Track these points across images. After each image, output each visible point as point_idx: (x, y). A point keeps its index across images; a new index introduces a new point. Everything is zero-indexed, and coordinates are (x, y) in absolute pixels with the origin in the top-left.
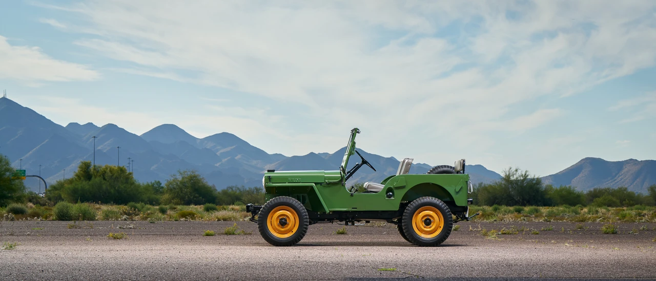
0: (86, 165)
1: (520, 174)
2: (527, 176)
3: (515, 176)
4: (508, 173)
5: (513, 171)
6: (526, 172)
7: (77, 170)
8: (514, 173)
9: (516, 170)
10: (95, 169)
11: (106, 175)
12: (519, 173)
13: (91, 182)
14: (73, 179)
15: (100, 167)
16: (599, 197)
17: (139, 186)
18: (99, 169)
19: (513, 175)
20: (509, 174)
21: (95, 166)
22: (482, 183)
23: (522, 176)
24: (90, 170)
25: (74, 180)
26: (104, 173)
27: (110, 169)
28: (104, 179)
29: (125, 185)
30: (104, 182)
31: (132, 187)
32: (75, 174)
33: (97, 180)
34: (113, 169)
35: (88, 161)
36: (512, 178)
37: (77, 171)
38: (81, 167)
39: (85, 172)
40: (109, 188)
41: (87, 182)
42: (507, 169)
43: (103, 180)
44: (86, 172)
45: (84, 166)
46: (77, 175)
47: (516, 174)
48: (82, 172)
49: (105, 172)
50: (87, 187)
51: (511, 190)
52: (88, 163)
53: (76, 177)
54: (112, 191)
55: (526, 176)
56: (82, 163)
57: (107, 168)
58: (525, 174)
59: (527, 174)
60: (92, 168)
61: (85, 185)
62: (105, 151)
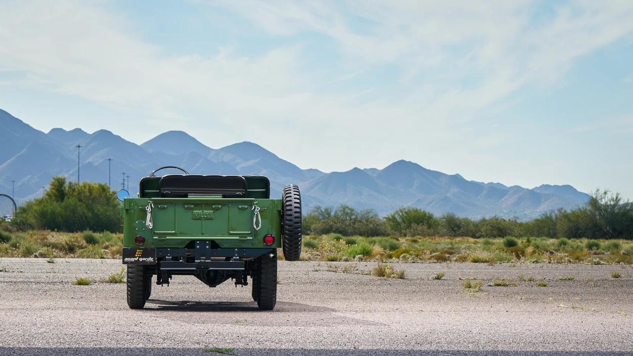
0: (59, 182)
2: (619, 200)
3: (604, 201)
4: (594, 196)
5: (601, 193)
6: (618, 194)
7: (48, 188)
8: (603, 195)
9: (605, 193)
10: (70, 187)
11: (82, 194)
12: (609, 196)
13: (62, 204)
14: (43, 199)
18: (76, 187)
19: (601, 199)
20: (596, 198)
21: (70, 183)
23: (613, 199)
24: (65, 188)
25: (45, 200)
26: (81, 192)
27: (90, 187)
29: (105, 207)
30: (80, 203)
32: (46, 192)
33: (71, 201)
34: (93, 187)
35: (61, 177)
36: (600, 203)
37: (48, 190)
38: (53, 185)
39: (57, 190)
40: (85, 211)
41: (59, 203)
42: (594, 192)
43: (78, 201)
44: (60, 191)
45: (57, 183)
46: (48, 195)
47: (604, 198)
48: (54, 191)
49: (83, 191)
50: (58, 210)
51: (598, 218)
52: (62, 180)
53: (47, 197)
54: (90, 215)
55: (617, 200)
56: (55, 179)
57: (85, 187)
58: (617, 198)
59: (619, 197)
60: (66, 185)
61: (57, 207)
62: (96, 164)
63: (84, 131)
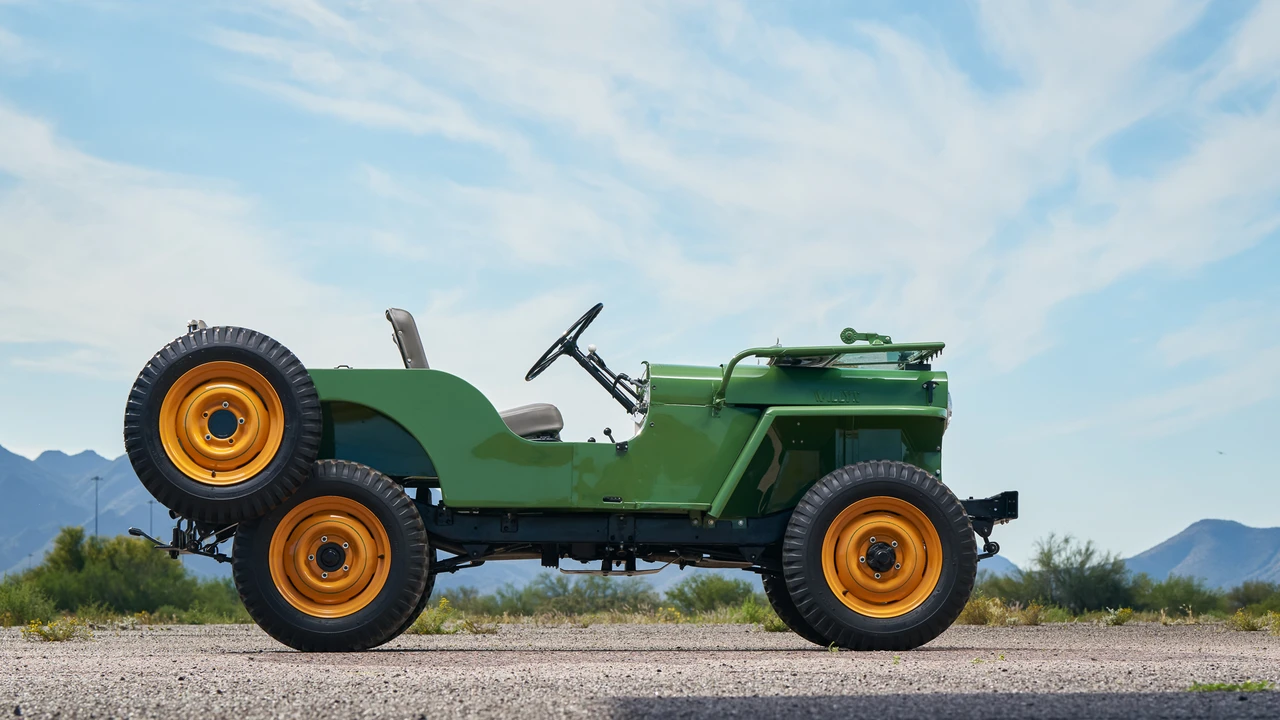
0: (72, 536)
1: (1074, 548)
2: (1091, 553)
3: (1064, 555)
4: (1046, 548)
5: (1059, 541)
6: (1089, 543)
7: (52, 546)
8: (1062, 545)
9: (1067, 541)
10: (92, 546)
11: (117, 557)
12: (1073, 546)
13: (82, 575)
14: (42, 569)
15: (103, 541)
16: (1258, 602)
17: (194, 583)
18: (102, 545)
19: (1059, 552)
20: (1050, 550)
21: (93, 539)
22: (985, 571)
23: (1080, 552)
24: (83, 547)
25: (46, 569)
26: (113, 555)
27: (128, 545)
28: (114, 567)
29: (160, 580)
30: (114, 573)
31: (178, 583)
32: (48, 557)
33: (93, 569)
34: (135, 545)
35: (78, 527)
36: (1058, 560)
37: (52, 551)
38: (61, 541)
39: (70, 551)
40: (123, 587)
41: (75, 573)
42: (1046, 538)
43: (109, 569)
44: (74, 552)
45: (68, 538)
46: (52, 560)
47: (1065, 549)
48: (63, 553)
49: (116, 551)
50: (75, 586)
51: (1054, 586)
52: (77, 532)
53: (50, 565)
54: (132, 593)
55: (1088, 554)
56: (64, 531)
57: (119, 543)
58: (1087, 549)
59: (1091, 548)
60: (86, 541)
61: (71, 580)
62: (122, 513)
63: (99, 456)
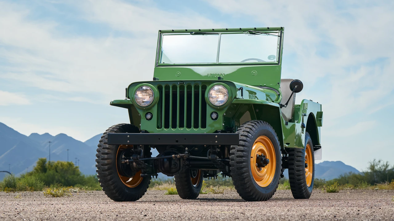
0: (42, 161)
2: (388, 166)
3: (378, 166)
4: (372, 164)
5: (377, 162)
6: (387, 162)
9: (379, 162)
10: (49, 164)
11: (58, 168)
12: (381, 163)
13: (46, 174)
14: (32, 172)
15: (53, 163)
17: (83, 177)
18: (53, 164)
19: (377, 165)
20: (374, 164)
21: (49, 162)
22: (351, 172)
23: (384, 165)
24: (46, 165)
25: (34, 172)
27: (61, 164)
28: (57, 172)
29: (72, 176)
30: (56, 173)
31: (78, 177)
32: (34, 168)
33: (51, 172)
34: (64, 164)
35: (44, 158)
36: (377, 168)
37: (36, 166)
38: (39, 163)
39: (42, 166)
40: (60, 178)
41: (43, 174)
42: (372, 161)
43: (55, 172)
44: (43, 167)
45: (41, 162)
46: (36, 169)
47: (379, 164)
48: (39, 167)
49: (57, 166)
51: (375, 177)
52: (44, 160)
53: (35, 171)
56: (40, 159)
57: (58, 163)
58: (387, 164)
59: (388, 164)
60: (47, 163)
61: (42, 176)
62: (58, 154)
